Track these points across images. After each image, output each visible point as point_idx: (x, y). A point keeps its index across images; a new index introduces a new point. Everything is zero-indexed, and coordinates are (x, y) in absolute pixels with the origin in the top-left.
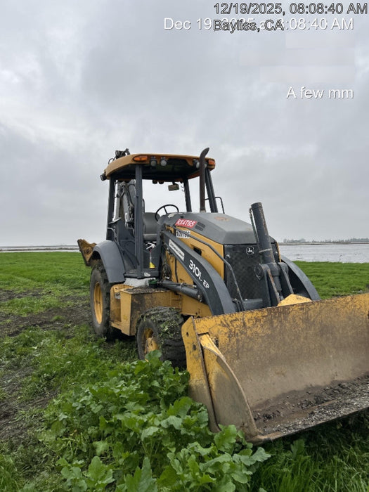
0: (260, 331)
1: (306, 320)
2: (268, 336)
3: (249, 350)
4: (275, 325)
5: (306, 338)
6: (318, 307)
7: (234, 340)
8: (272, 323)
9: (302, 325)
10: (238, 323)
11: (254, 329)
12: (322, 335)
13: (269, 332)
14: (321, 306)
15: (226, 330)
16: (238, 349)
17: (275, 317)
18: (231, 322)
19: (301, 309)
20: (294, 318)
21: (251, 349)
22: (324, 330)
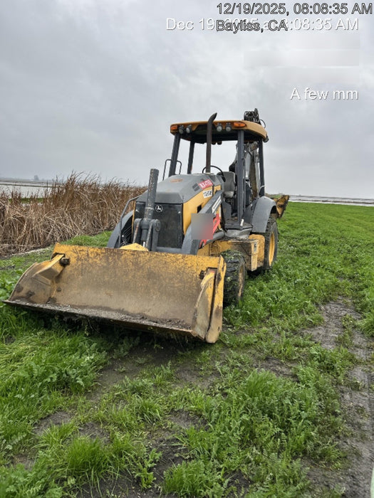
0: (98, 262)
1: (136, 264)
2: (104, 267)
3: (89, 272)
4: (110, 261)
5: (134, 276)
6: (148, 256)
7: (80, 263)
8: (108, 259)
9: (131, 267)
10: (84, 253)
11: (95, 260)
12: (149, 279)
13: (105, 264)
14: (151, 256)
15: (76, 255)
16: (82, 270)
17: (110, 256)
18: (80, 251)
19: (132, 254)
20: (125, 259)
21: (91, 272)
22: (151, 275)
